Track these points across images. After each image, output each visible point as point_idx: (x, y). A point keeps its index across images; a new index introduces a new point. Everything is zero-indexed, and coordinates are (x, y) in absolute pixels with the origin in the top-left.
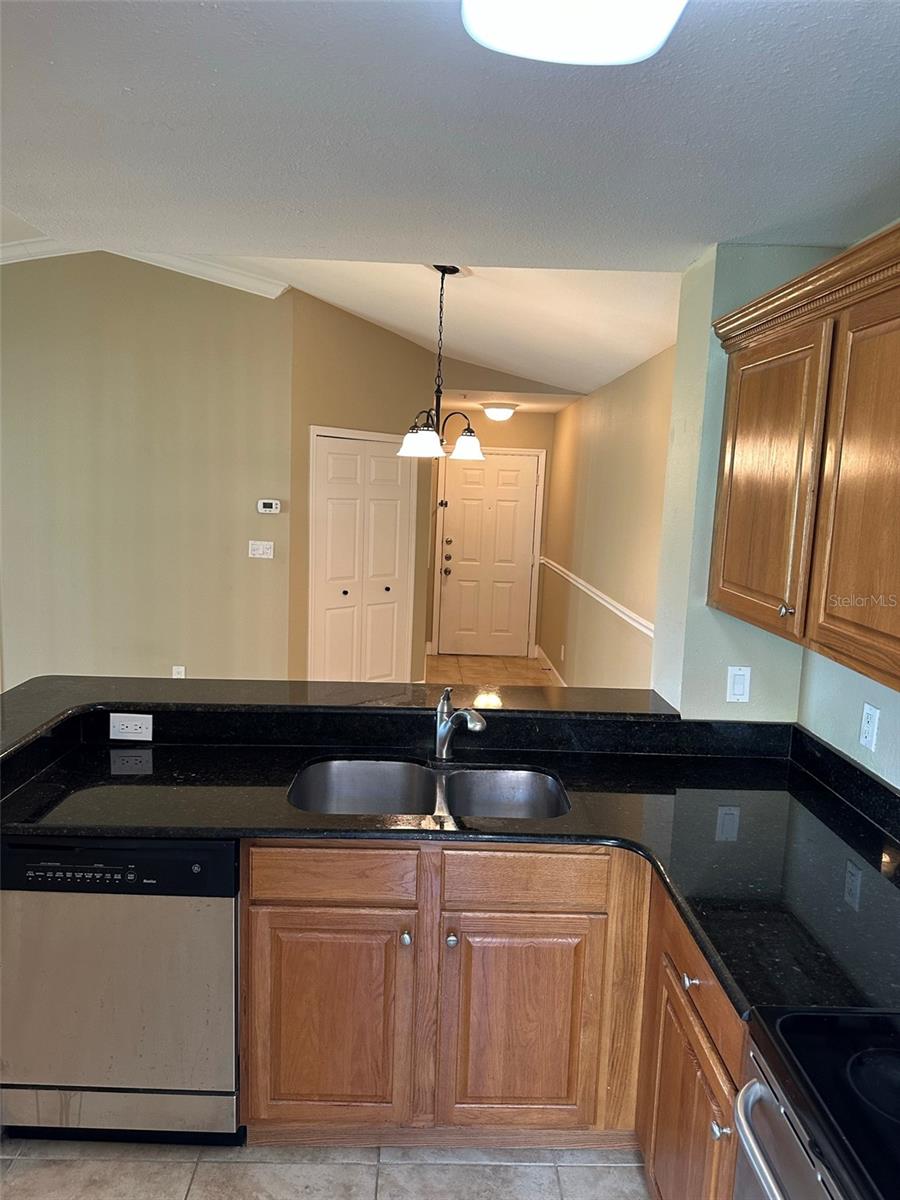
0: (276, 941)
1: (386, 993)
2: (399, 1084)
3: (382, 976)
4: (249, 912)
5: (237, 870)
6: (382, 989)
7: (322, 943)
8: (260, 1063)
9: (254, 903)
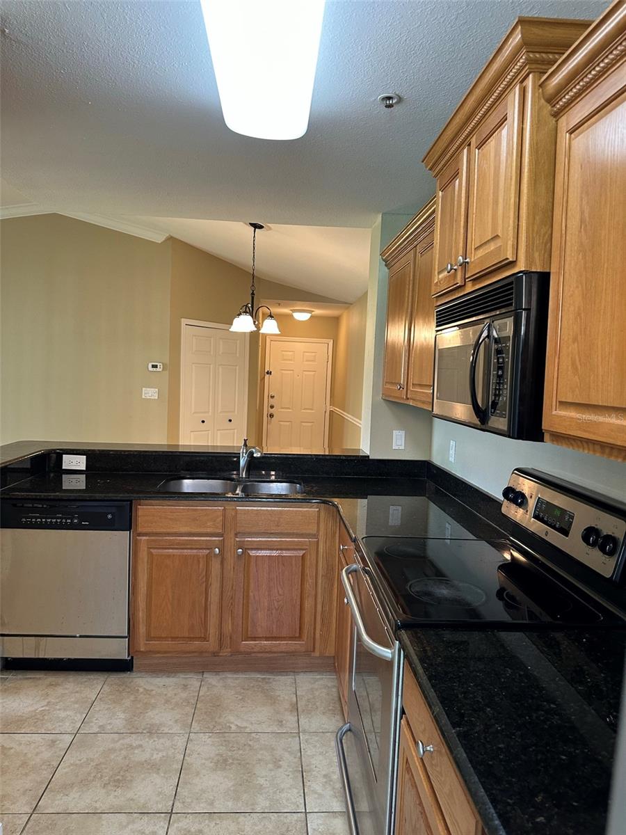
0: (150, 554)
1: (207, 581)
2: (212, 631)
3: (204, 573)
4: (136, 540)
5: (131, 516)
6: (204, 579)
7: (174, 555)
8: (141, 620)
9: (139, 535)
